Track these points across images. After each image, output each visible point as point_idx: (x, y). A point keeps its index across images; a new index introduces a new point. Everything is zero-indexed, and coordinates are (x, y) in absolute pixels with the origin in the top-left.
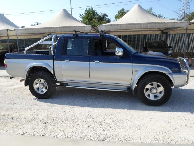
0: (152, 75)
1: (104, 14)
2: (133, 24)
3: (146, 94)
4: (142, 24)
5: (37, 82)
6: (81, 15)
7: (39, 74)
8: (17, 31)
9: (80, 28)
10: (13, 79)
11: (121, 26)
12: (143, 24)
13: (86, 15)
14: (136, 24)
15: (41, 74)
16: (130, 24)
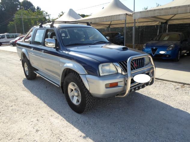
3: (70, 95)
16: (170, 8)
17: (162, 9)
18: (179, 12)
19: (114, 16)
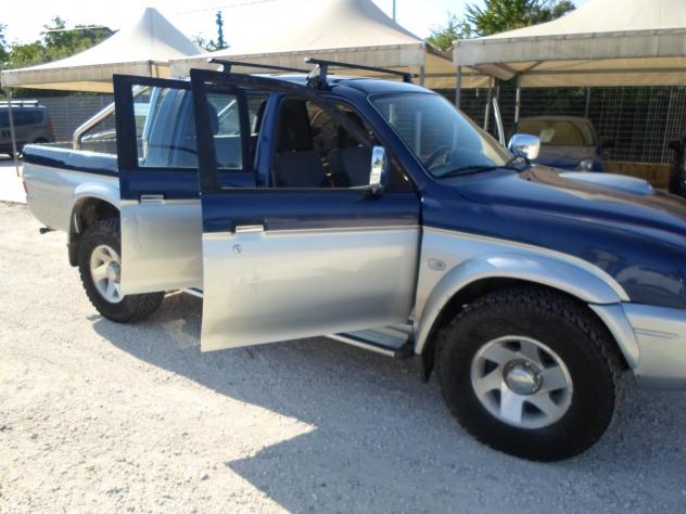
0: (511, 298)
1: (561, 3)
2: (608, 35)
3: (481, 387)
4: (656, 33)
5: (104, 259)
6: (471, 11)
7: (102, 228)
8: (175, 68)
9: (381, 53)
10: (48, 234)
11: (553, 43)
12: (660, 35)
13: (490, 8)
14: (624, 35)
15: (107, 230)
16: (594, 36)
17: (565, 37)
18: (623, 52)
19: (377, 48)
